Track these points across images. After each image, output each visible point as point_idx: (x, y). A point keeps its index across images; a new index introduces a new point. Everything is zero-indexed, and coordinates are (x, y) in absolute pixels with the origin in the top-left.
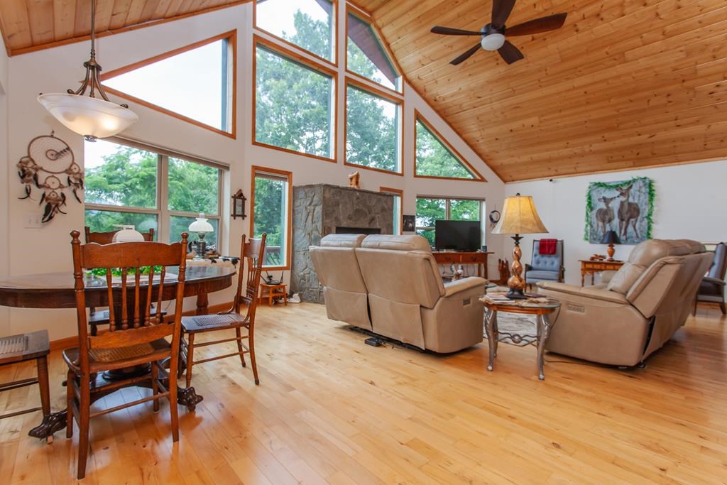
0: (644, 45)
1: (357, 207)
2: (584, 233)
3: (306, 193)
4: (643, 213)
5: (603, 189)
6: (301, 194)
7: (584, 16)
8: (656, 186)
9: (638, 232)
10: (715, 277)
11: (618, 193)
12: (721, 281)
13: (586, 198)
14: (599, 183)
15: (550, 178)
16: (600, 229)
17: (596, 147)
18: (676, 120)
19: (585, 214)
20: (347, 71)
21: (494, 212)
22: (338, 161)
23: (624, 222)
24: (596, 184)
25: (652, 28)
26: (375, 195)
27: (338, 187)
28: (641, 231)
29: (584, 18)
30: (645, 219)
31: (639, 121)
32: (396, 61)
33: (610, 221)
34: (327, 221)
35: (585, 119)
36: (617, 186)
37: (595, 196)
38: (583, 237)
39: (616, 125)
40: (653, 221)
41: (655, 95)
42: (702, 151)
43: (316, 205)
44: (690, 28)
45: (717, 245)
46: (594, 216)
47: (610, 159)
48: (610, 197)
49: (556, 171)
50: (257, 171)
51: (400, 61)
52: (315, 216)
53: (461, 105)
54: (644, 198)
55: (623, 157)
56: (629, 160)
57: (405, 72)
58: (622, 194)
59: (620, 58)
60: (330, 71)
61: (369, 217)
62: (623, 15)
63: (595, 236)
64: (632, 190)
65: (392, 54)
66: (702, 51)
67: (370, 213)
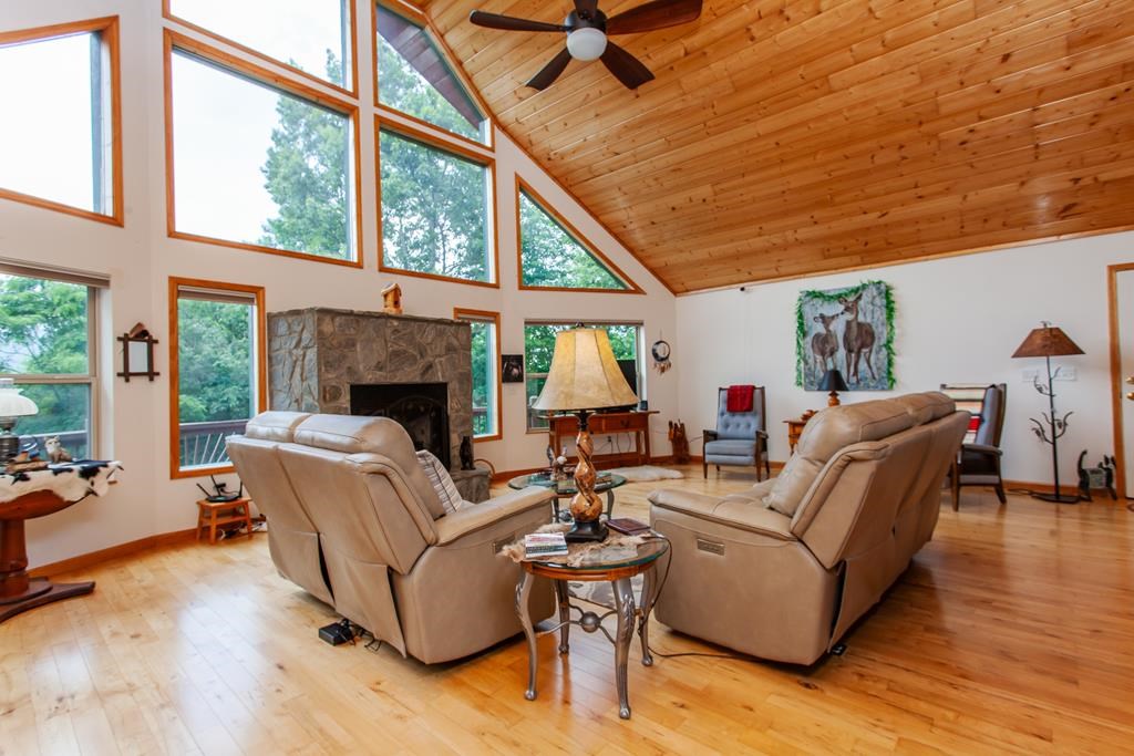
0: (856, 63)
1: (396, 347)
2: (795, 374)
3: (289, 326)
4: (879, 338)
5: (819, 301)
6: (282, 328)
7: (759, 12)
8: (896, 295)
9: (874, 369)
10: (986, 442)
11: (842, 307)
12: (994, 448)
13: (795, 317)
14: (814, 292)
15: (742, 285)
16: (818, 365)
17: (803, 233)
18: (916, 187)
19: (795, 342)
20: (377, 104)
21: (658, 343)
22: (366, 264)
23: (853, 355)
24: (809, 294)
25: (865, 34)
26: (433, 325)
27: (351, 313)
28: (878, 369)
29: (760, 18)
30: (884, 349)
31: (862, 191)
32: (477, 92)
33: (832, 353)
34: (330, 376)
35: (783, 188)
36: (839, 296)
37: (809, 313)
38: (795, 381)
39: (829, 197)
40: (895, 351)
41: (882, 148)
42: (959, 237)
43: (307, 348)
44: (921, 35)
45: (986, 389)
46: (809, 346)
47: (827, 253)
48: (830, 315)
49: (750, 273)
50: (181, 288)
51: (484, 92)
52: (306, 368)
53: (590, 166)
54: (881, 315)
55: (845, 249)
56: (855, 253)
57: (495, 111)
58: (847, 309)
59: (822, 86)
60: (342, 104)
61: (422, 363)
62: (819, 13)
63: (812, 379)
64: (861, 303)
65: (469, 79)
66: (944, 72)
67: (422, 356)
